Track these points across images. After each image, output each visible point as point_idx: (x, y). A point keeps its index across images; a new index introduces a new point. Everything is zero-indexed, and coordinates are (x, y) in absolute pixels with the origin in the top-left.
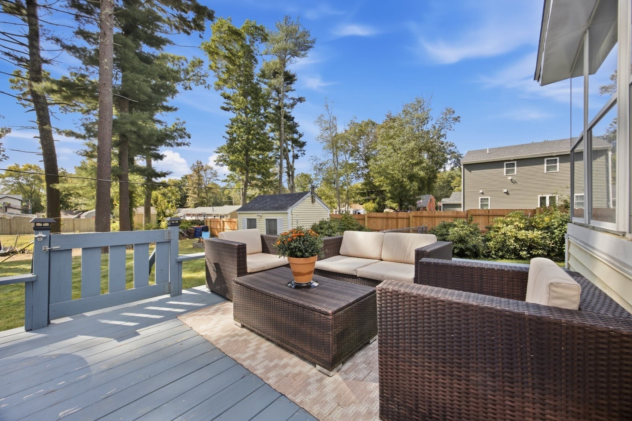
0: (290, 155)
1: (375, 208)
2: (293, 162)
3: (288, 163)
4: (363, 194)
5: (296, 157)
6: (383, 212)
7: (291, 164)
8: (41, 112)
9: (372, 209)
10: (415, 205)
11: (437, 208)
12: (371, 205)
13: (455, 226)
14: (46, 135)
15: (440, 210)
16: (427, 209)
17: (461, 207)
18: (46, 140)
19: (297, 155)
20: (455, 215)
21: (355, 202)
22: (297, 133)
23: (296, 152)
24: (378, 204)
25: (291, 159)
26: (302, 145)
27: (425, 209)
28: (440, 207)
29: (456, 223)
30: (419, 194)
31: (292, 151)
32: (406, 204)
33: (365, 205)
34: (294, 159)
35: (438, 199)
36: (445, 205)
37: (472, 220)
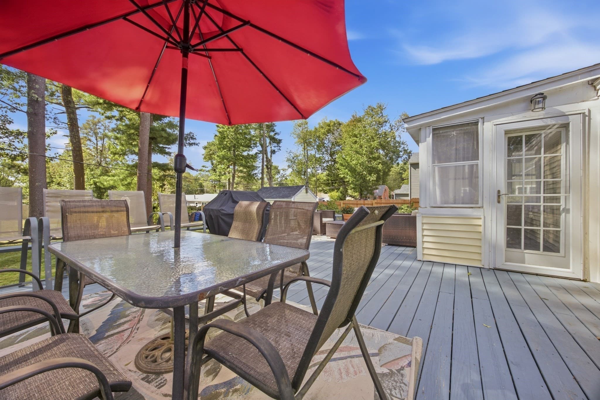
0: (269, 150)
1: (339, 196)
2: (271, 156)
3: (267, 158)
4: (327, 185)
5: (273, 152)
6: (345, 199)
7: (270, 158)
8: (72, 115)
9: (336, 197)
10: (372, 194)
11: (391, 197)
12: (336, 194)
13: (402, 209)
14: (76, 134)
15: (393, 198)
16: (382, 197)
17: (408, 196)
18: (75, 138)
19: (274, 151)
20: (403, 202)
21: (320, 191)
22: (274, 131)
23: (273, 148)
24: (341, 193)
25: (269, 154)
26: (279, 142)
27: (380, 197)
28: (393, 196)
29: (403, 207)
30: (376, 185)
31: (270, 147)
32: (365, 193)
33: (329, 194)
34: (271, 154)
35: (391, 189)
36: (398, 195)
37: (413, 205)
